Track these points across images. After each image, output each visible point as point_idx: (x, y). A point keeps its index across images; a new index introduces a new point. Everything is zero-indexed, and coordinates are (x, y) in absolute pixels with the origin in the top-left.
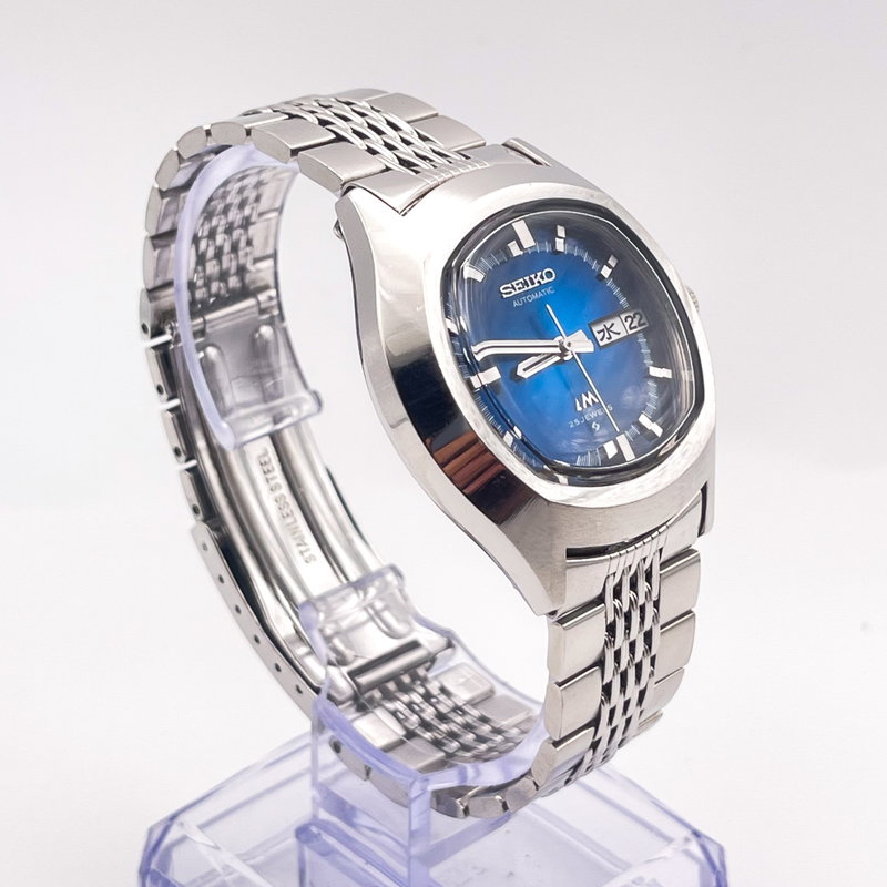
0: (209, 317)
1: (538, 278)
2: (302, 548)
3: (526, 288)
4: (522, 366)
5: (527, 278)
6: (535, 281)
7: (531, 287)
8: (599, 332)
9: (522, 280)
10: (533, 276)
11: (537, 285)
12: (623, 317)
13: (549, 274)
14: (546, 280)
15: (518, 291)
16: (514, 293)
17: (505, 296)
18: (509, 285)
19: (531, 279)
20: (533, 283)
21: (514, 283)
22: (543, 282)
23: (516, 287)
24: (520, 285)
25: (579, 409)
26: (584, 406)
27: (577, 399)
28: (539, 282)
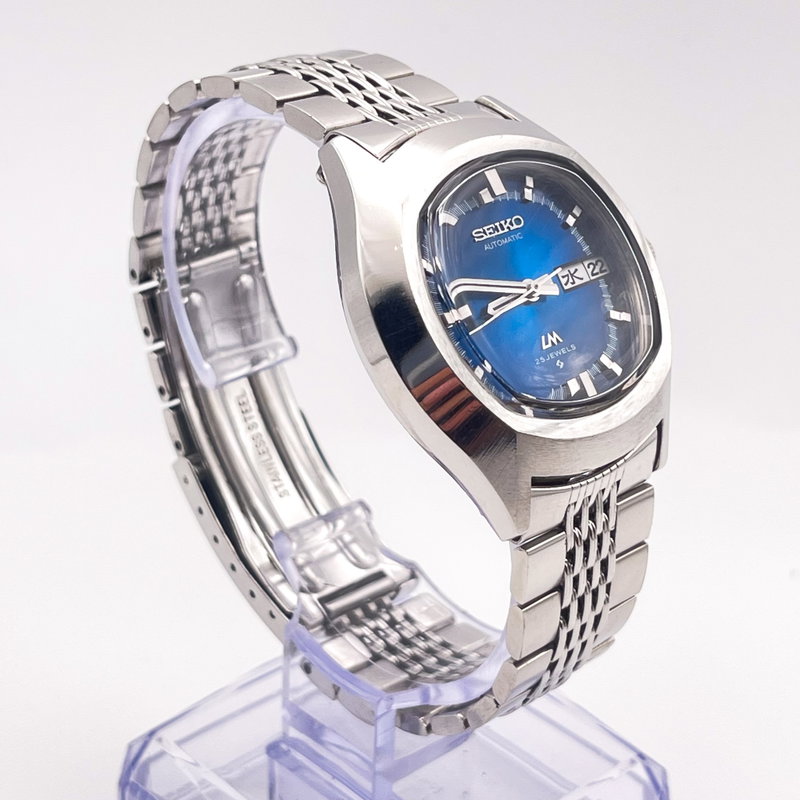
0: (194, 265)
1: (508, 224)
2: (277, 483)
3: (496, 233)
4: (492, 305)
5: (497, 224)
6: (505, 227)
7: (501, 232)
8: (563, 277)
9: (492, 225)
10: (503, 222)
11: (506, 230)
12: (586, 264)
13: (518, 221)
14: (515, 226)
15: (489, 236)
16: (485, 237)
17: (477, 240)
18: (481, 230)
19: (501, 225)
20: (503, 229)
21: (485, 228)
22: (512, 228)
23: (488, 232)
24: (491, 230)
25: (545, 347)
26: (550, 345)
27: (543, 337)
28: (508, 228)
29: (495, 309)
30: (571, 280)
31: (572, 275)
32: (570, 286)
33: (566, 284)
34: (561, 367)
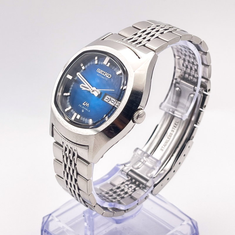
1: (107, 75)
3: (102, 74)
4: (82, 85)
5: (105, 72)
6: (105, 74)
7: (103, 74)
8: (107, 98)
9: (103, 72)
10: (106, 73)
11: (105, 75)
13: (109, 76)
14: (108, 77)
15: (100, 73)
16: (99, 72)
17: (97, 71)
18: (100, 70)
19: (105, 73)
20: (104, 74)
21: (101, 70)
22: (106, 76)
23: (101, 72)
24: (102, 72)
25: (83, 104)
26: (85, 105)
27: (85, 102)
28: (106, 75)
29: (82, 86)
30: (108, 100)
31: (110, 100)
32: (107, 101)
33: (106, 100)
34: (83, 112)
